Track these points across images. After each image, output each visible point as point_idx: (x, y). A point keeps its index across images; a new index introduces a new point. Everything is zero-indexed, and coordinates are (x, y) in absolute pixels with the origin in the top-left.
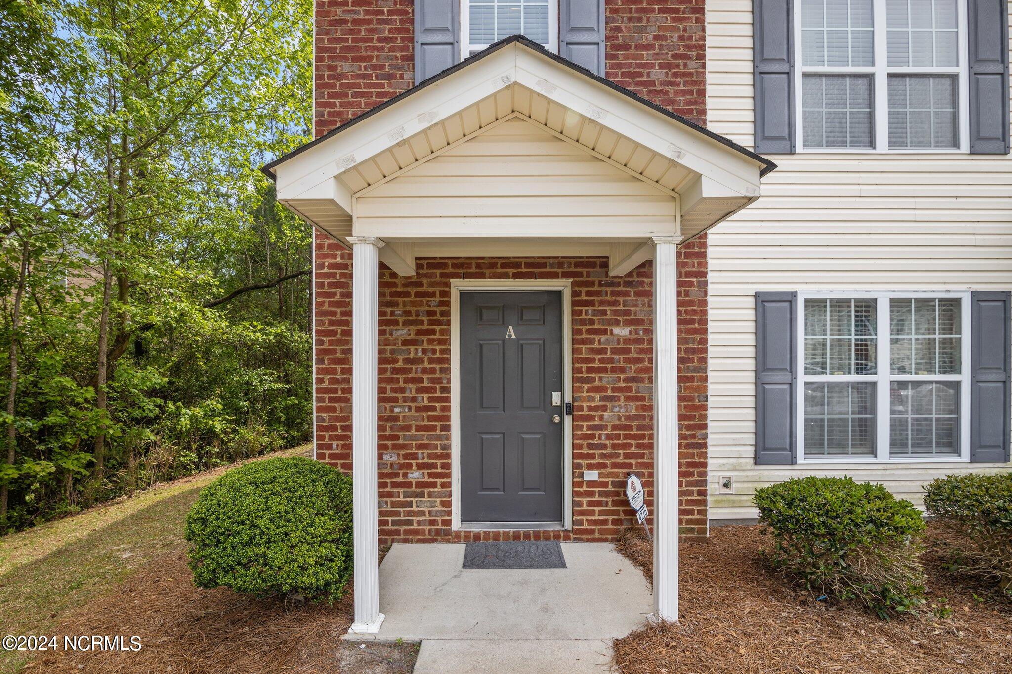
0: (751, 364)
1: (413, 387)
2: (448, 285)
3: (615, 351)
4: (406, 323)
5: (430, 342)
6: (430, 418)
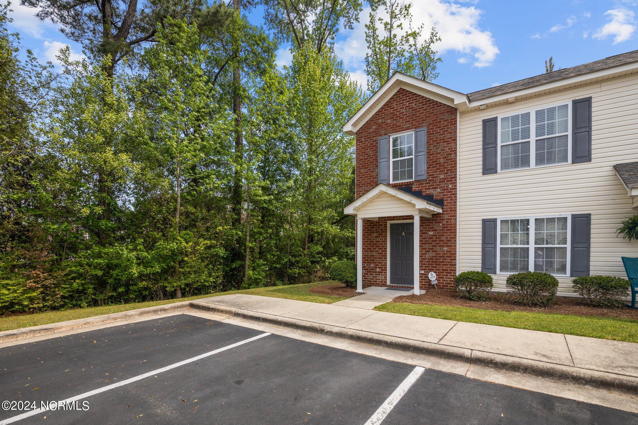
0: (481, 242)
2: (387, 222)
3: (429, 238)
4: (376, 232)
5: (382, 237)
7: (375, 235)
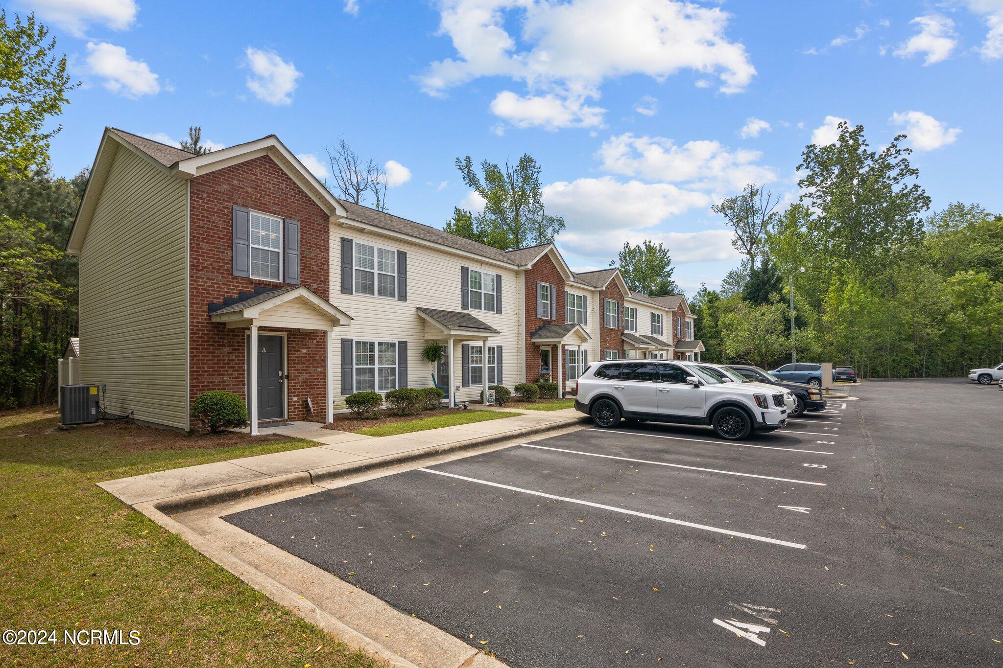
0: (340, 362)
1: (231, 370)
2: (244, 332)
3: (302, 357)
4: (228, 346)
5: (238, 353)
6: (238, 381)
7: (227, 349)
